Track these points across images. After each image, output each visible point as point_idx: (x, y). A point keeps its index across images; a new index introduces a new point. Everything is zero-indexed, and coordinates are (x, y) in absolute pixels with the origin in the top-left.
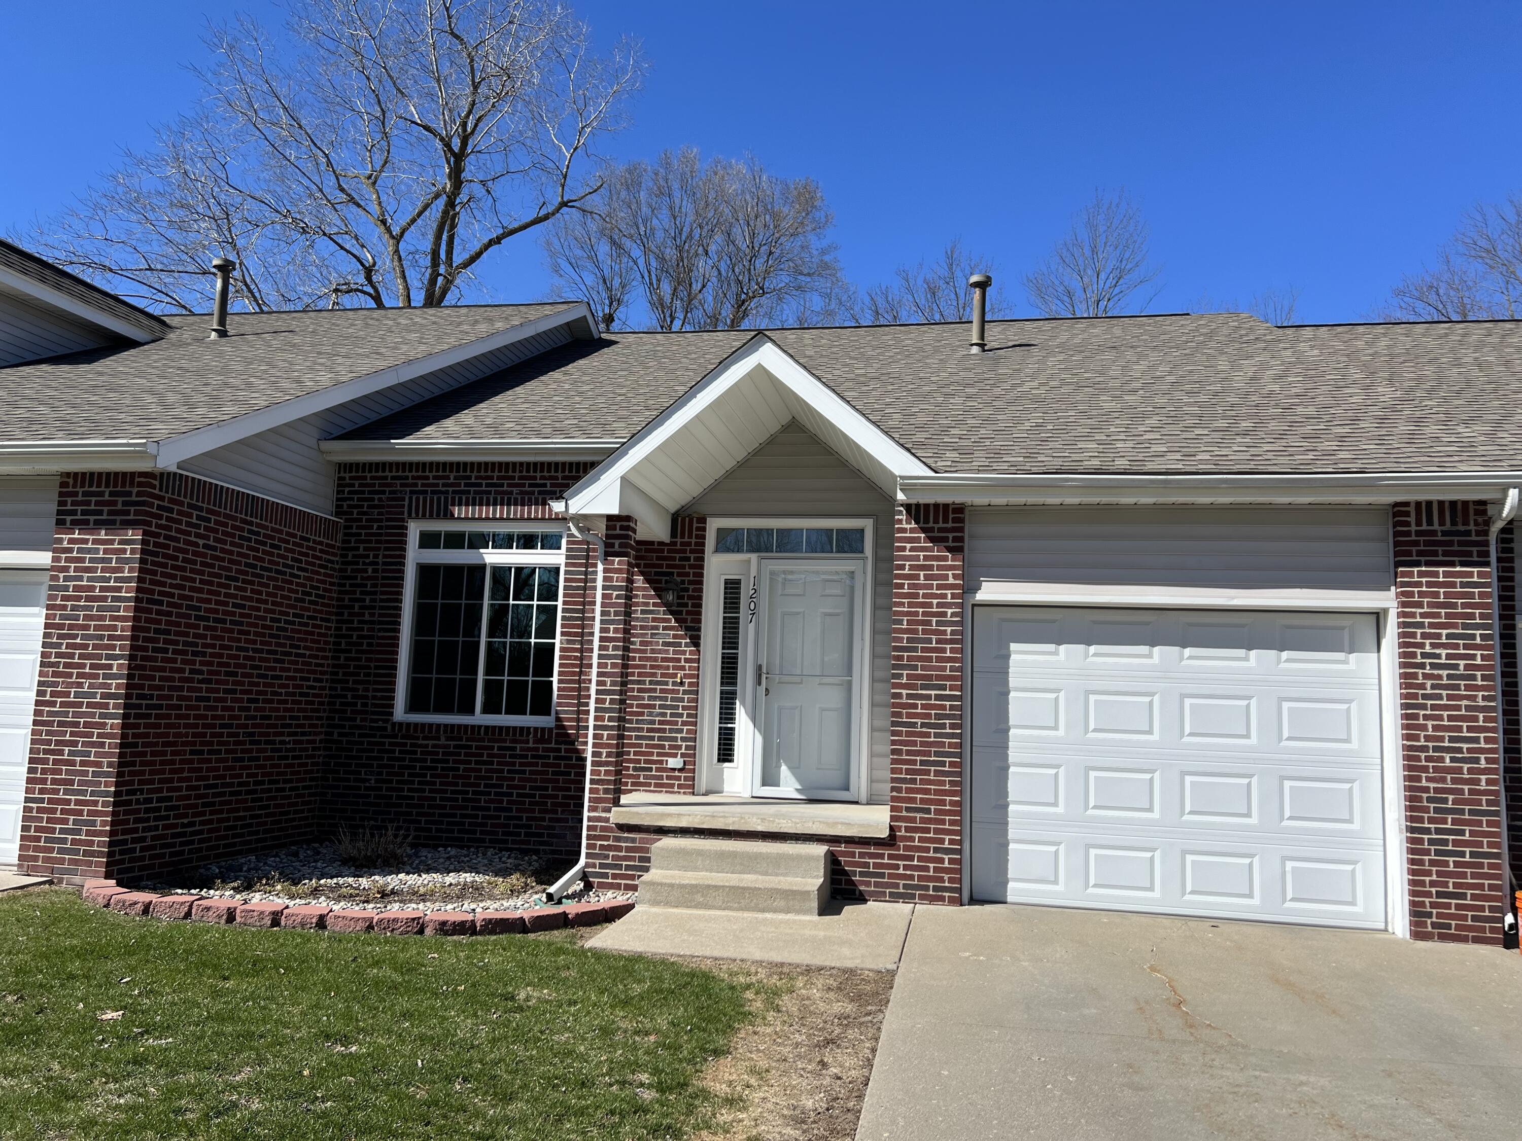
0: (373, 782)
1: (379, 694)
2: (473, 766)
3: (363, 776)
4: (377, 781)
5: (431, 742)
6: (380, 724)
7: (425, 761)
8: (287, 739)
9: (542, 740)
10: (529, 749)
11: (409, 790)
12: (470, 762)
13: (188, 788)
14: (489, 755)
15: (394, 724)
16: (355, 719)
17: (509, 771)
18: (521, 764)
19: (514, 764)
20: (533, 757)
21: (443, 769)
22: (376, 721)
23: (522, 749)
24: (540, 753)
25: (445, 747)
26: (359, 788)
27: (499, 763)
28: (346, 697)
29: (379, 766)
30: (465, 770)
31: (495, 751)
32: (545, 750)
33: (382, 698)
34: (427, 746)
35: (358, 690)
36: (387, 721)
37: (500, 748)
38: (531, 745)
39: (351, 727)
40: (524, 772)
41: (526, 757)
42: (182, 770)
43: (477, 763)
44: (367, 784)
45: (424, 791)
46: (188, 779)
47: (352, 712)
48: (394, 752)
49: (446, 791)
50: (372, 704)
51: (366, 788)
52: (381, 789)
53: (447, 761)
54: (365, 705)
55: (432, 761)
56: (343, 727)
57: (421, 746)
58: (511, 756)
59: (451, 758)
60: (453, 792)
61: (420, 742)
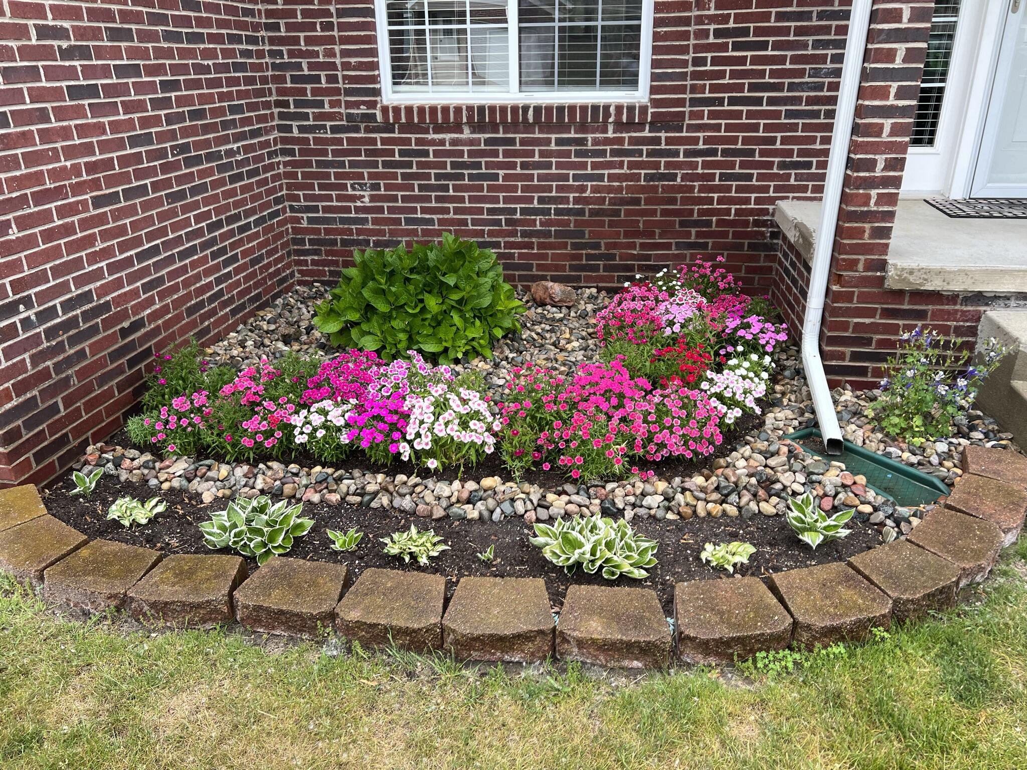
0: (367, 199)
1: (353, 60)
2: (519, 171)
3: (350, 192)
4: (373, 198)
5: (448, 136)
6: (363, 110)
7: (443, 165)
8: (235, 146)
9: (630, 125)
10: (607, 141)
11: (424, 210)
12: (513, 166)
13: (113, 268)
14: (542, 154)
15: (385, 110)
16: (321, 104)
17: (576, 178)
18: (595, 166)
19: (584, 166)
20: (614, 153)
21: (472, 177)
22: (357, 105)
23: (596, 142)
24: (626, 147)
25: (471, 142)
26: (348, 210)
27: (559, 166)
28: (299, 66)
29: (372, 176)
30: (506, 177)
31: (553, 147)
32: (633, 141)
33: (360, 66)
34: (442, 142)
35: (317, 54)
36: (373, 105)
37: (559, 142)
38: (610, 134)
39: (317, 117)
40: (601, 177)
41: (603, 153)
42: (89, 241)
43: (524, 166)
44: (359, 204)
45: (446, 211)
46: (106, 253)
47: (315, 92)
48: (391, 153)
49: (480, 211)
50: (344, 77)
51: (358, 210)
52: (380, 210)
53: (478, 165)
54: (332, 79)
55: (454, 165)
56: (305, 117)
57: (433, 143)
58: (578, 154)
59: (483, 160)
60: (491, 211)
61: (431, 136)
